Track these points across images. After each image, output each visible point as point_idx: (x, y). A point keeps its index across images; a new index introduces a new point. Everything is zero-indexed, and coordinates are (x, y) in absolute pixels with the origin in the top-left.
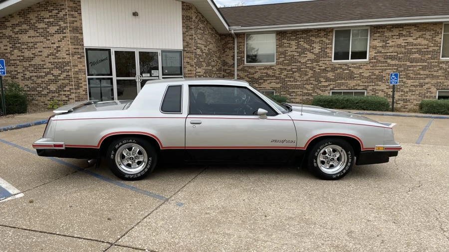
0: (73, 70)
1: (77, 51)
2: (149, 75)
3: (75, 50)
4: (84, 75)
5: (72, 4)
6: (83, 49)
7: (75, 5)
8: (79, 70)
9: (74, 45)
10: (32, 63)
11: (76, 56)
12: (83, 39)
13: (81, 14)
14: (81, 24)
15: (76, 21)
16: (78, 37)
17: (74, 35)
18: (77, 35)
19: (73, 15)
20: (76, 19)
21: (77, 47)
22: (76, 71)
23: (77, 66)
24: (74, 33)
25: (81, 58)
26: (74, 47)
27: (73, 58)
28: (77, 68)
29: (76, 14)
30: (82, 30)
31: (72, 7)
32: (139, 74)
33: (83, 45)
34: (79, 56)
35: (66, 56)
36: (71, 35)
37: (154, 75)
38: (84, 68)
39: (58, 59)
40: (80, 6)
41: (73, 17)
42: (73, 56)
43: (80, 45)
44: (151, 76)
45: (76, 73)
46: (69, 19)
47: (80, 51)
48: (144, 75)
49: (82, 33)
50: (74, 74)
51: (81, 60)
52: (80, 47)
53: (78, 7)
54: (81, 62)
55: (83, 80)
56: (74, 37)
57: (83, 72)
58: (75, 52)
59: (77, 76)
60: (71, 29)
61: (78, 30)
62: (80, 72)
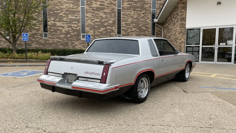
0: (179, 42)
1: (182, 31)
2: (225, 44)
3: (181, 31)
4: (184, 45)
5: (182, 5)
6: (185, 30)
7: (184, 6)
8: (182, 41)
9: (181, 28)
10: (171, 39)
11: (181, 34)
12: (185, 24)
13: (186, 10)
14: (186, 15)
15: (183, 14)
16: (183, 23)
17: (181, 22)
18: (183, 22)
19: (182, 11)
20: (183, 13)
21: (182, 29)
22: (180, 42)
23: (181, 39)
24: (181, 21)
25: (183, 35)
26: (180, 29)
27: (180, 35)
28: (180, 40)
29: (184, 10)
30: (186, 19)
31: (182, 7)
32: (217, 44)
33: (185, 27)
34: (182, 34)
35: (178, 34)
36: (180, 22)
37: (229, 44)
38: (184, 40)
39: (176, 36)
40: (186, 5)
41: (182, 13)
42: (180, 34)
43: (184, 27)
44: (226, 45)
45: (180, 43)
46: (180, 14)
47: (183, 31)
48: (221, 44)
49: (186, 21)
50: (179, 44)
51: (183, 36)
52: (183, 29)
53: (185, 6)
54: (183, 37)
55: (183, 47)
56: (181, 23)
57: (183, 43)
58: (181, 32)
59: (180, 45)
60: (180, 19)
61: (184, 19)
62: (182, 43)
